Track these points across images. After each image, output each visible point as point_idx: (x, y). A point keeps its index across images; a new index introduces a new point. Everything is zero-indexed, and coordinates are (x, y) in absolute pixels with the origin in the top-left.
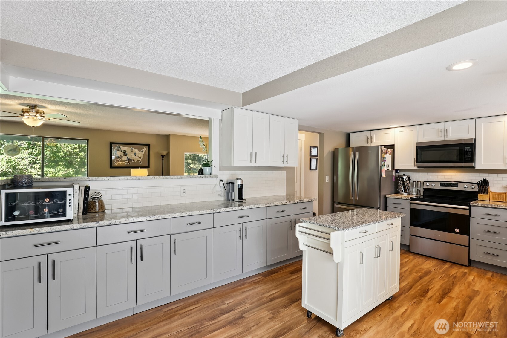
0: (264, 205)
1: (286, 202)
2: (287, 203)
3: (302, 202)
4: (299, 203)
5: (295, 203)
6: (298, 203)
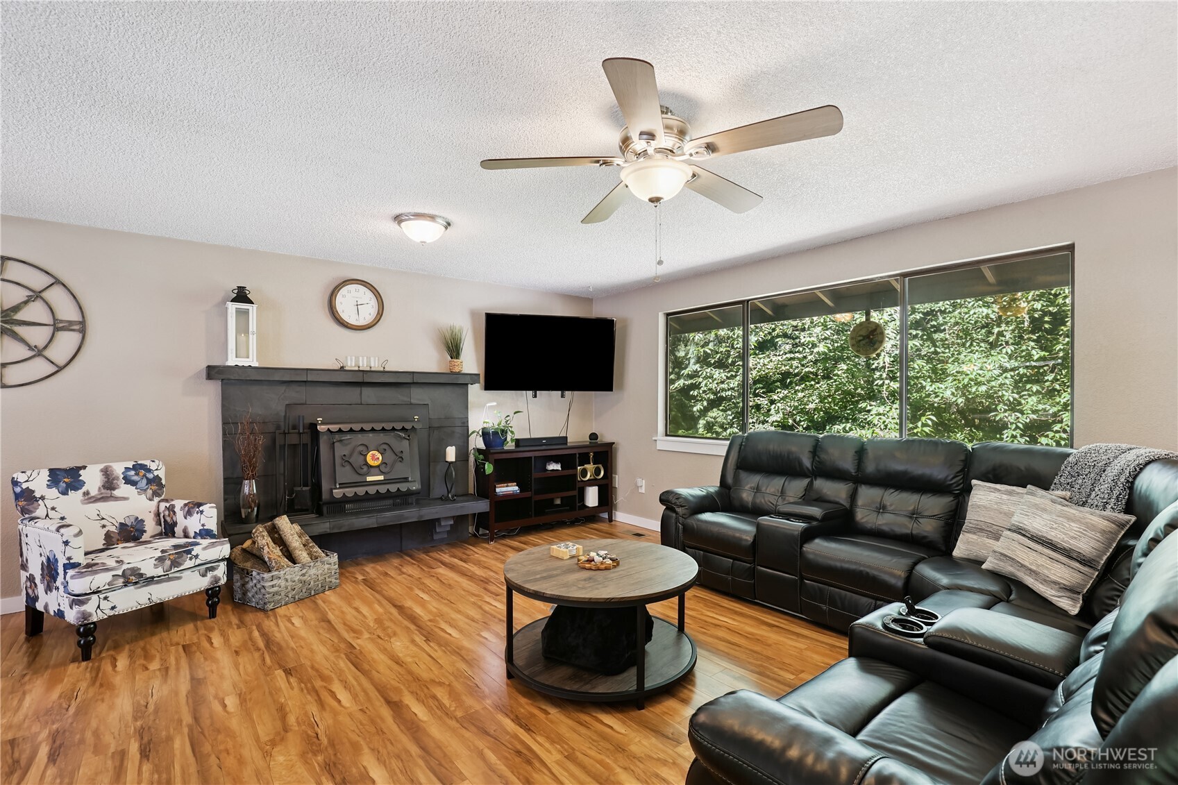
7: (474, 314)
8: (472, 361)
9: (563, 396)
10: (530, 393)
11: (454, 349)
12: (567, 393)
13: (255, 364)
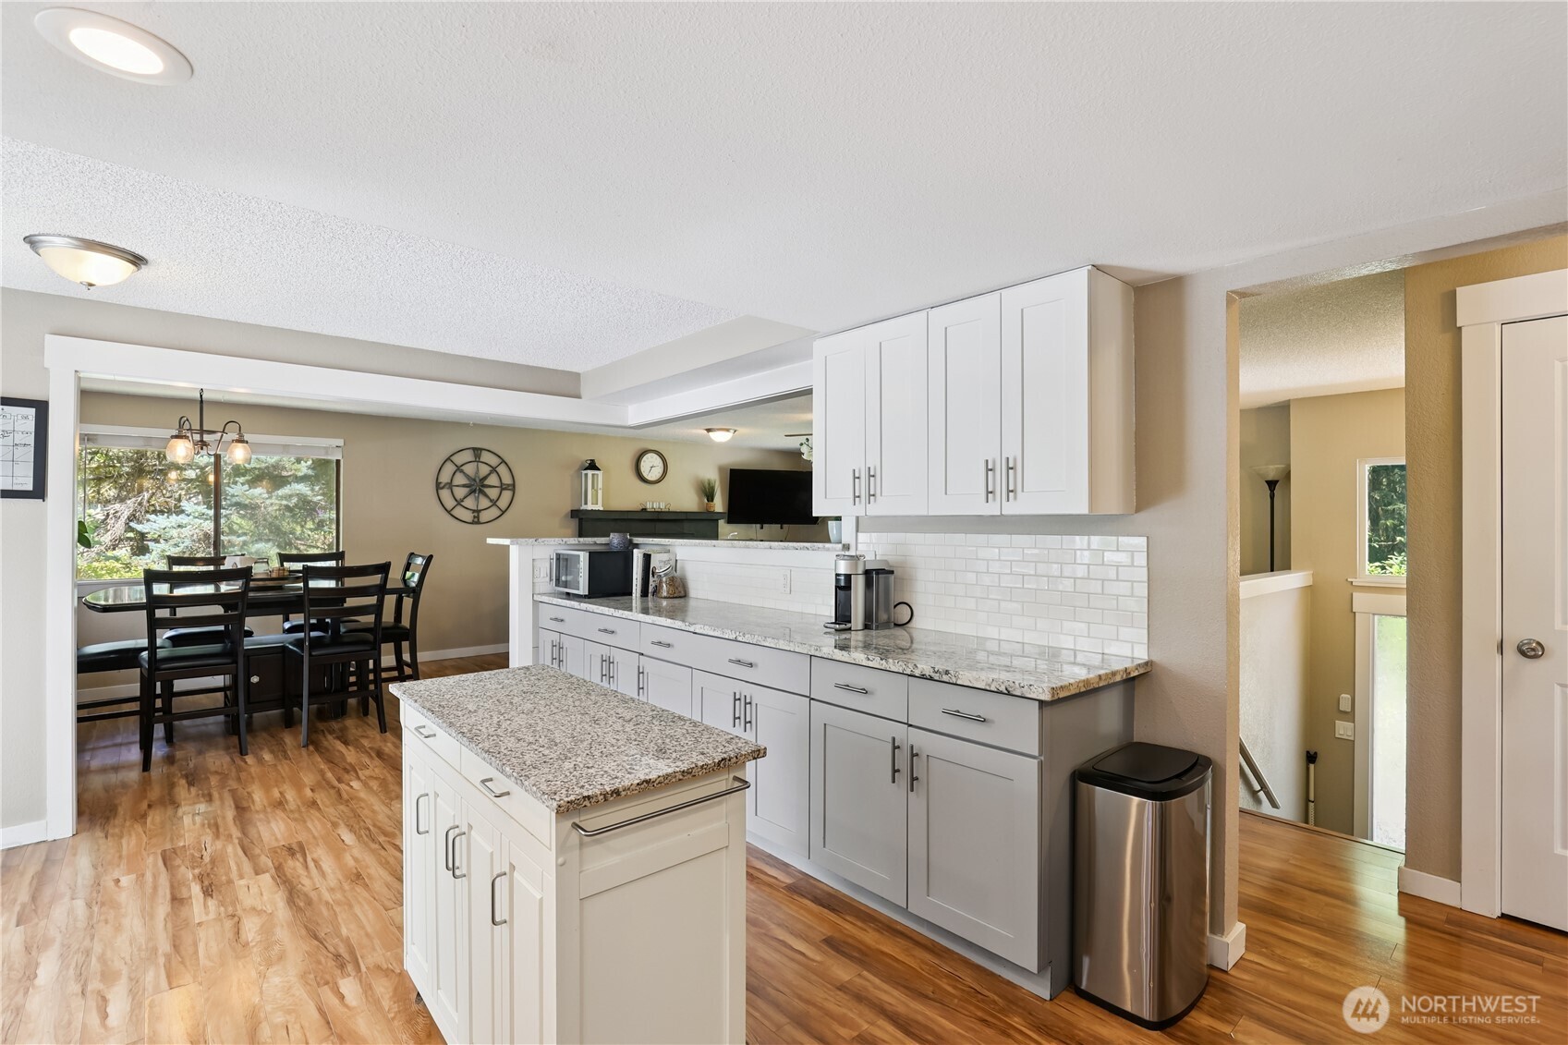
0: (791, 644)
1: (869, 659)
2: (870, 664)
3: (945, 678)
4: (931, 679)
5: (908, 672)
6: (923, 677)
7: (721, 469)
8: (719, 505)
9: (782, 528)
10: (758, 526)
11: (710, 497)
12: (785, 526)
13: (601, 509)
